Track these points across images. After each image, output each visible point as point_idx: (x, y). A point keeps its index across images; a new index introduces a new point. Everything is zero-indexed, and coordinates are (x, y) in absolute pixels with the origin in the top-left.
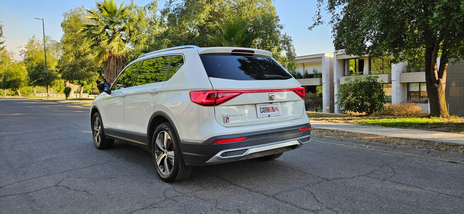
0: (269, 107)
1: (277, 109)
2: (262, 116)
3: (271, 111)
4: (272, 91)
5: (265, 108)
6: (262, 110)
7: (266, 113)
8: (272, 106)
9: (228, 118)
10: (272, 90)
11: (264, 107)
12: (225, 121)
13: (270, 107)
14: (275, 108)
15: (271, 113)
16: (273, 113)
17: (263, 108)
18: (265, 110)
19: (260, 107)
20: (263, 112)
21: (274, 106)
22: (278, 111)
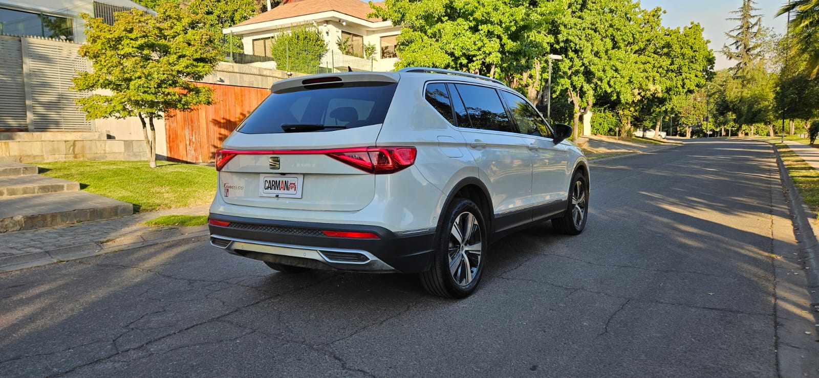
0: (279, 181)
1: (294, 186)
2: (265, 195)
3: (283, 188)
4: (274, 152)
5: (273, 181)
6: (267, 185)
7: (273, 191)
8: (286, 179)
9: (228, 190)
10: (274, 150)
11: (271, 179)
13: (282, 181)
14: (291, 184)
15: (282, 191)
16: (286, 191)
17: (270, 181)
18: (272, 185)
19: (266, 179)
20: (269, 187)
21: (290, 180)
22: (295, 190)
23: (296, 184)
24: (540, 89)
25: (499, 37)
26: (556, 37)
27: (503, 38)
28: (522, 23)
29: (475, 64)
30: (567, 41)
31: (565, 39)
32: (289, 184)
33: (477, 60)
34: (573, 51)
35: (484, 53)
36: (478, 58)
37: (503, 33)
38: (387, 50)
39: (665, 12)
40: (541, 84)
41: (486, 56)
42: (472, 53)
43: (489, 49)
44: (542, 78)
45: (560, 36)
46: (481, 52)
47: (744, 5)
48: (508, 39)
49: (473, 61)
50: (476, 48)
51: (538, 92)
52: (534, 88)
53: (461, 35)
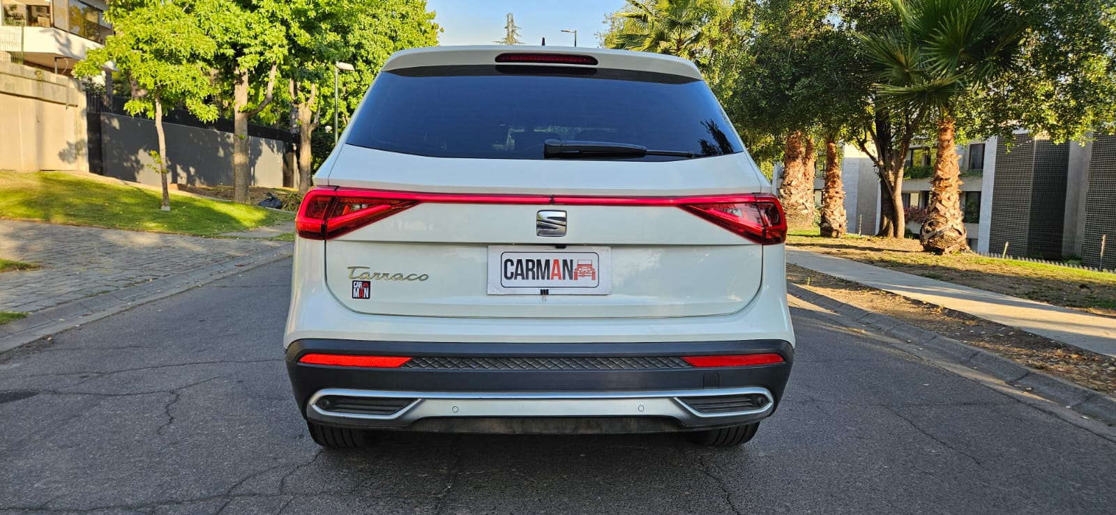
0: (547, 261)
2: (508, 291)
3: (559, 274)
4: (553, 200)
5: (528, 261)
6: (511, 269)
7: (530, 282)
8: (568, 257)
9: (367, 284)
10: (553, 197)
11: (524, 258)
12: (357, 294)
13: (556, 261)
15: (556, 282)
16: (568, 282)
17: (519, 261)
18: (528, 269)
19: (506, 257)
20: (517, 274)
21: (577, 258)
22: (593, 279)
23: (595, 266)
24: (318, 110)
25: (284, 22)
26: (344, 37)
27: (293, 24)
28: (327, 8)
29: (248, 58)
30: (359, 46)
31: (357, 42)
32: (575, 266)
33: (251, 53)
34: (364, 61)
35: (264, 43)
36: (252, 50)
37: (293, 19)
38: (15, 11)
39: (442, 30)
40: (319, 103)
41: (265, 49)
42: (243, 41)
43: (273, 39)
44: (320, 93)
45: (350, 37)
46: (257, 42)
47: (508, 35)
48: (300, 28)
49: (244, 54)
50: (252, 33)
51: (314, 113)
52: (308, 107)
53: (224, 9)
